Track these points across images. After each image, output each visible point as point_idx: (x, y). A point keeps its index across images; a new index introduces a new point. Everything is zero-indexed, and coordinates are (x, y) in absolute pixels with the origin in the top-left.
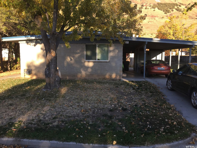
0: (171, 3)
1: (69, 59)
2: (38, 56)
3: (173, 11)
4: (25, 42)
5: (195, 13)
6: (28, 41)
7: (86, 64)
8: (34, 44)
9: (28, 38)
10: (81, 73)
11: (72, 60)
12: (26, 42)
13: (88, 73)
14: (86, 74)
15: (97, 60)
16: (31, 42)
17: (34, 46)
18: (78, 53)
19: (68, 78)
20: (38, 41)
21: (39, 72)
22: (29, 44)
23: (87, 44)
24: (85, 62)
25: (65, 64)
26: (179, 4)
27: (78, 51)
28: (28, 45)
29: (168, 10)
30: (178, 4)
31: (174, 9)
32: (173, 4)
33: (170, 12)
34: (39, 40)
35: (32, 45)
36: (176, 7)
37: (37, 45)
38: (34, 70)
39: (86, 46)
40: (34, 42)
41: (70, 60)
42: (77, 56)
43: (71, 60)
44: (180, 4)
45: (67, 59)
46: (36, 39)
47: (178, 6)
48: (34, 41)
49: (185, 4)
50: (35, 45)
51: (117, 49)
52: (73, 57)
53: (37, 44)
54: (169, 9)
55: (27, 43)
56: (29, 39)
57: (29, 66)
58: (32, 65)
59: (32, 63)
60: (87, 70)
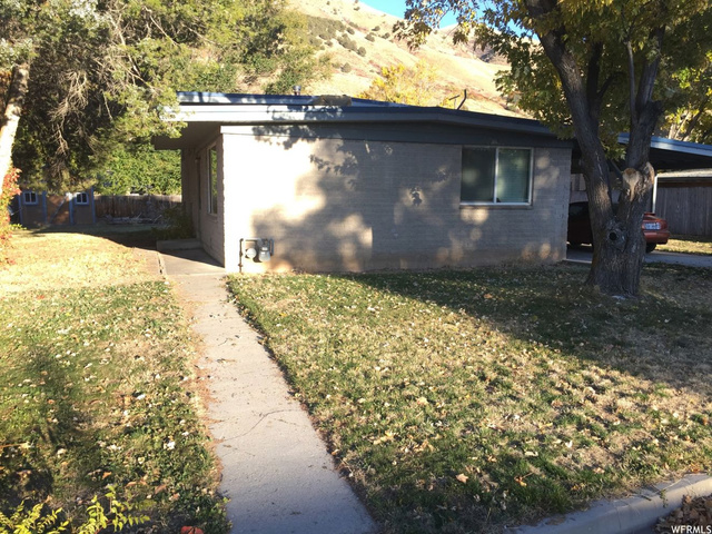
0: (323, 17)
1: (409, 198)
2: (300, 187)
3: (330, 44)
4: (249, 129)
5: (395, 60)
6: (262, 128)
7: (466, 213)
8: (284, 138)
9: (277, 116)
10: (448, 244)
11: (420, 201)
12: (254, 129)
13: (471, 247)
14: (463, 248)
15: (495, 203)
16: (275, 132)
17: (282, 146)
18: (442, 178)
19: (404, 265)
20: (301, 127)
21: (300, 247)
22: (265, 137)
23: (466, 146)
24: (461, 208)
25: (398, 215)
26: (348, 26)
27: (442, 170)
28: (262, 142)
29: (317, 41)
30: (344, 23)
31: (333, 41)
32: (330, 21)
33: (323, 48)
34: (305, 127)
35: (274, 144)
36: (339, 34)
37: (294, 145)
38: (281, 240)
39: (464, 152)
40: (285, 132)
41: (415, 201)
42: (437, 186)
43: (417, 201)
44: (351, 24)
45: (404, 199)
46: (308, 119)
47: (346, 32)
48: (287, 127)
49: (363, 26)
50: (288, 145)
51: (556, 165)
52: (425, 190)
53: (295, 141)
54: (318, 38)
55: (259, 134)
56: (281, 118)
57: (260, 227)
58: (276, 221)
59: (273, 213)
60: (468, 236)
